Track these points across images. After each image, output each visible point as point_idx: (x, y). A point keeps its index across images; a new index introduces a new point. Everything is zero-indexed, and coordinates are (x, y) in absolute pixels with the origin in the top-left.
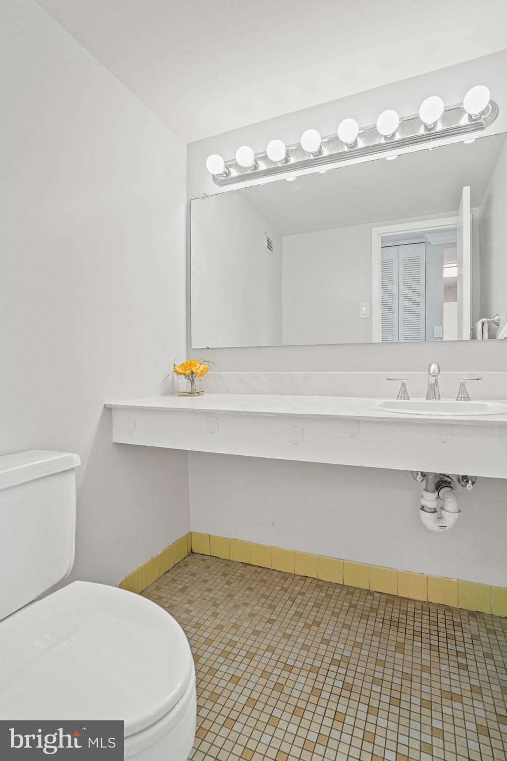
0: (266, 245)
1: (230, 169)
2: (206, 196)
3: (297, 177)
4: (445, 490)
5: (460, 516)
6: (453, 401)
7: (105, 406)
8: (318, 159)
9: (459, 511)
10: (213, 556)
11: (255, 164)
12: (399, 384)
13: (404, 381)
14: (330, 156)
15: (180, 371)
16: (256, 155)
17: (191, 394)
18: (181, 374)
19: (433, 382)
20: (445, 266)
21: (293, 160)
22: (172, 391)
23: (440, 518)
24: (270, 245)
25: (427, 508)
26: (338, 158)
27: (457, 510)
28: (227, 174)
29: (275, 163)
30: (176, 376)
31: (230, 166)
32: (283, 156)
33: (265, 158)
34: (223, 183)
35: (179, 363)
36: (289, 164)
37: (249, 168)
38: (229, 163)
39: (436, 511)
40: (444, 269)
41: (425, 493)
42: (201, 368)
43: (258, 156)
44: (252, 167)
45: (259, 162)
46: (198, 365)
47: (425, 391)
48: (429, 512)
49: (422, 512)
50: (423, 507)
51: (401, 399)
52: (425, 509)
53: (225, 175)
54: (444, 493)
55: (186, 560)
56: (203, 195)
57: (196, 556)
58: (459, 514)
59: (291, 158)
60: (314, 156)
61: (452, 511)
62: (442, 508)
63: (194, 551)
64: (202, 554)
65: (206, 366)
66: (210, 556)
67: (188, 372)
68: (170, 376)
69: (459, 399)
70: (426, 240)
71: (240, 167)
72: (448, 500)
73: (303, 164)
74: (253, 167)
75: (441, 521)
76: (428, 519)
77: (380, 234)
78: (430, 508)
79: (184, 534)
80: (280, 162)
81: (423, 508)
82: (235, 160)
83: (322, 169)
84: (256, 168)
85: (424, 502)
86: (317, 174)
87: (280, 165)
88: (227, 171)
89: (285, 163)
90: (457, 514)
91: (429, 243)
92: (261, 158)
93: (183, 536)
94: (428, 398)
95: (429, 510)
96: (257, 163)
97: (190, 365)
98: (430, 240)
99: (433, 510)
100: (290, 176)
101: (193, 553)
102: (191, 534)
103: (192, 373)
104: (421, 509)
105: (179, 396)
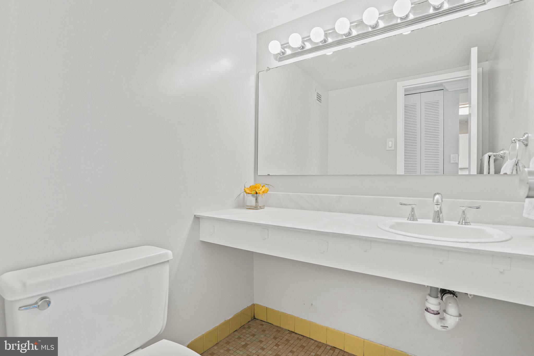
0: (316, 98)
1: (285, 49)
2: (269, 69)
3: (334, 52)
4: (448, 296)
5: (460, 320)
6: (455, 223)
7: (195, 215)
8: (349, 38)
9: (460, 315)
10: (269, 323)
11: (303, 45)
12: (410, 208)
13: (414, 206)
14: (358, 35)
15: (248, 191)
16: (302, 38)
17: (256, 208)
18: (249, 193)
19: (439, 209)
20: (460, 106)
21: (330, 40)
22: (243, 205)
23: (443, 319)
24: (319, 98)
25: (431, 310)
26: (364, 37)
27: (457, 314)
28: (283, 53)
29: (317, 43)
30: (245, 194)
31: (286, 47)
32: (322, 38)
33: (310, 40)
34: (280, 60)
35: (248, 186)
36: (327, 43)
37: (299, 48)
38: (285, 46)
39: (439, 313)
40: (460, 109)
41: (428, 298)
42: (263, 189)
43: (305, 39)
44: (300, 47)
45: (306, 43)
46: (261, 187)
47: (432, 214)
48: (432, 314)
49: (426, 312)
50: (427, 308)
51: (410, 220)
52: (429, 310)
53: (282, 54)
54: (447, 297)
55: (250, 323)
56: (267, 68)
57: (257, 321)
58: (460, 318)
59: (328, 38)
60: (346, 36)
61: (453, 315)
62: (445, 311)
63: (256, 317)
64: (261, 320)
65: (267, 188)
66: (267, 322)
67: (253, 192)
68: (242, 195)
69: (460, 223)
70: (444, 87)
71: (292, 48)
72: (450, 305)
73: (338, 43)
74: (302, 47)
75: (444, 321)
76: (432, 319)
77: (403, 87)
78: (433, 311)
79: (249, 304)
80: (321, 43)
81: (427, 310)
82: (288, 43)
83: (352, 45)
84: (303, 48)
85: (429, 305)
86: (349, 49)
87: (321, 44)
88: (283, 51)
89: (324, 43)
90: (458, 318)
91: (447, 90)
92: (307, 41)
93: (248, 306)
94: (434, 221)
95: (432, 312)
96: (304, 44)
97: (256, 187)
98: (447, 87)
99: (436, 312)
100: (329, 52)
101: (255, 318)
102: (254, 305)
103: (257, 193)
104: (426, 310)
105: (247, 209)
